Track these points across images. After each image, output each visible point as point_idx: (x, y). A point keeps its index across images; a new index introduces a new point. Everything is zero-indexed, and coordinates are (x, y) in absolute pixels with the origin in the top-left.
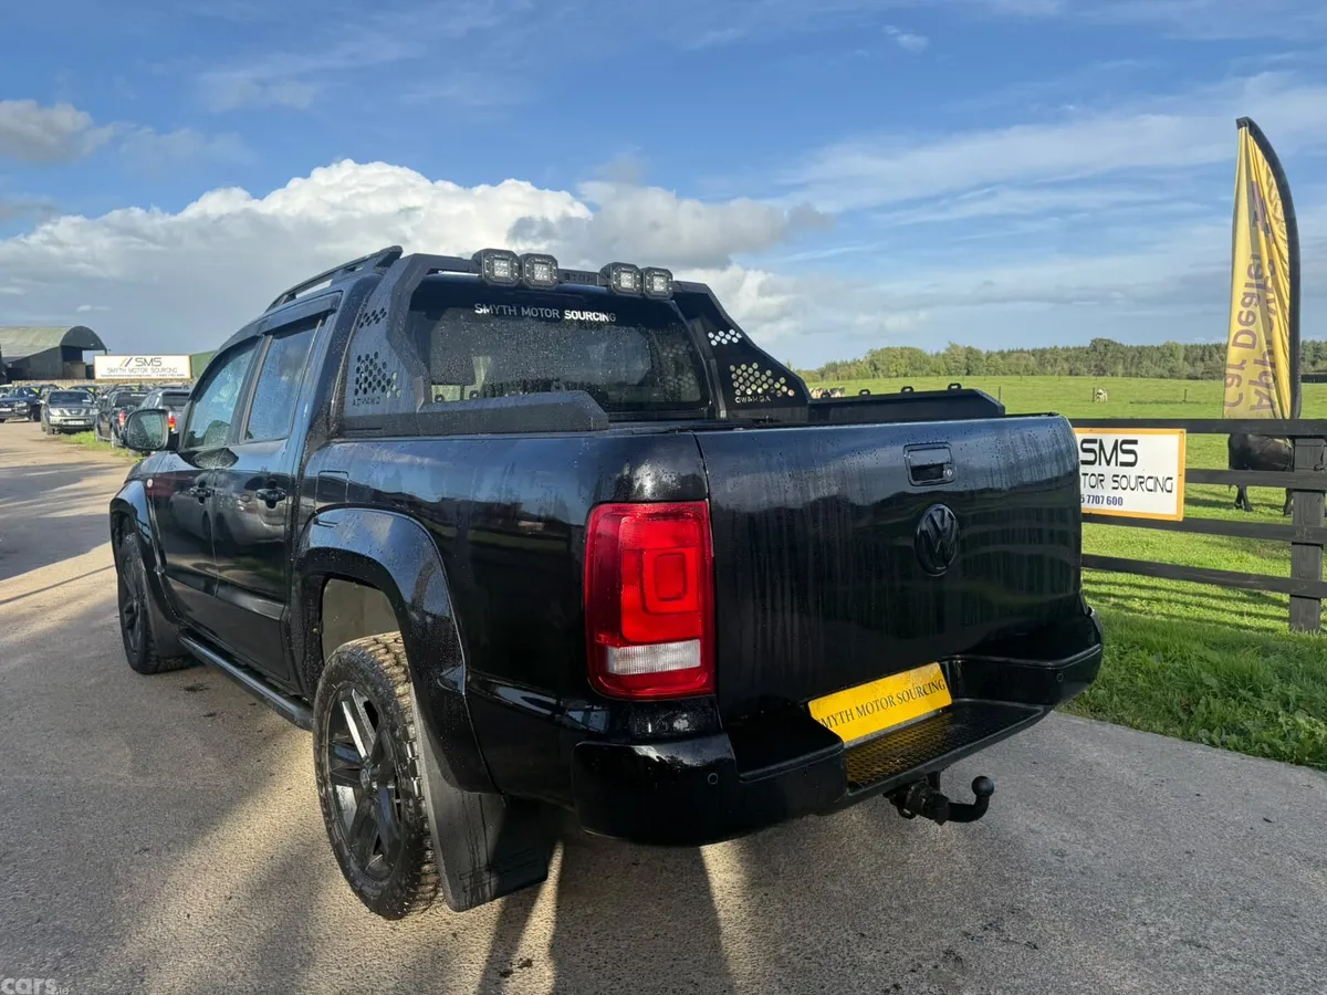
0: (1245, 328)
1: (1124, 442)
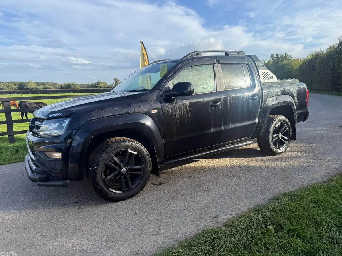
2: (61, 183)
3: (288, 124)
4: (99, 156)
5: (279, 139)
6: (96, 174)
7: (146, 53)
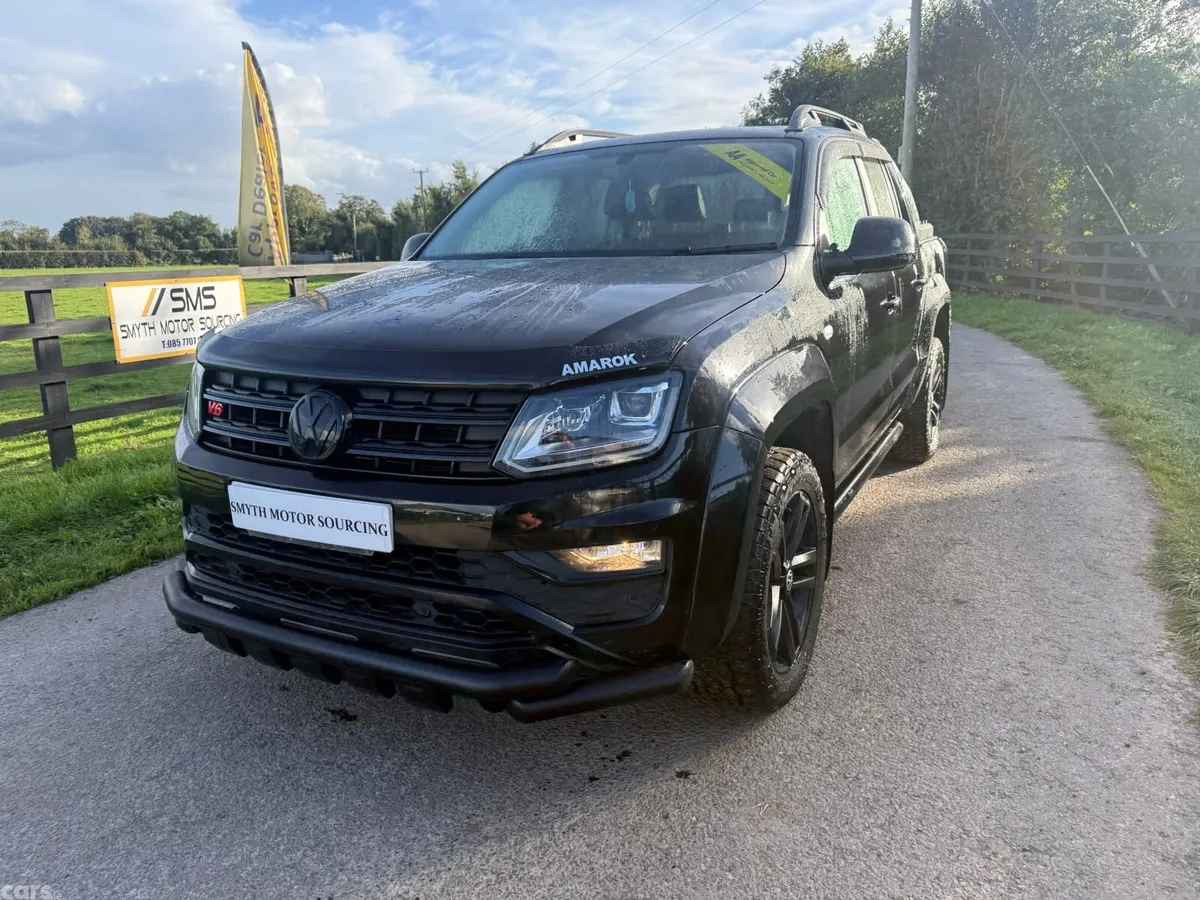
0: (259, 200)
1: (205, 289)
3: (942, 364)
7: (264, 96)
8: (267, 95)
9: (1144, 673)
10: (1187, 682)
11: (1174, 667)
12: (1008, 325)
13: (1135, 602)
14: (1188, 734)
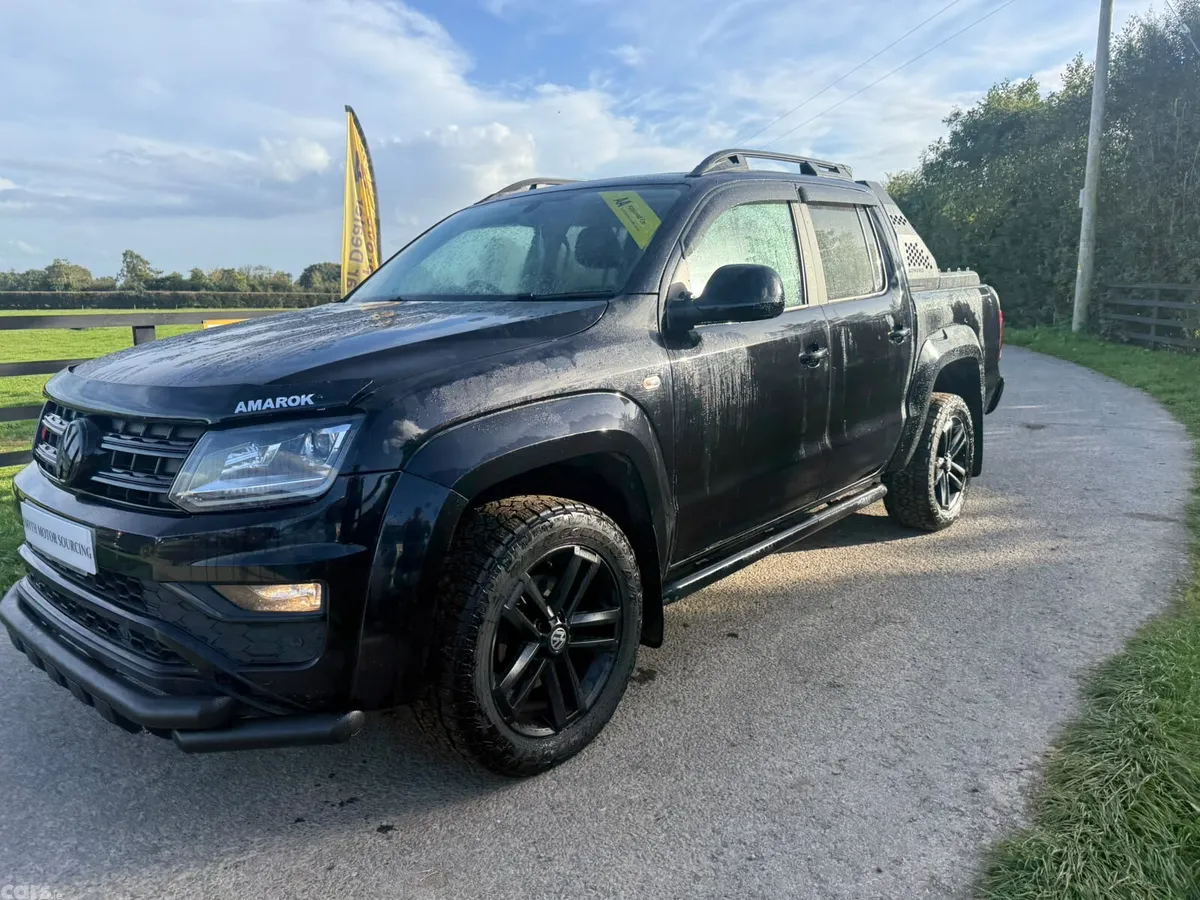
0: (356, 248)
2: (325, 727)
3: (967, 424)
4: (484, 584)
5: (946, 472)
6: (474, 664)
7: (364, 153)
8: (367, 152)
9: (975, 791)
10: (1020, 808)
11: (1021, 789)
12: (1172, 386)
13: (1043, 707)
14: (964, 868)
